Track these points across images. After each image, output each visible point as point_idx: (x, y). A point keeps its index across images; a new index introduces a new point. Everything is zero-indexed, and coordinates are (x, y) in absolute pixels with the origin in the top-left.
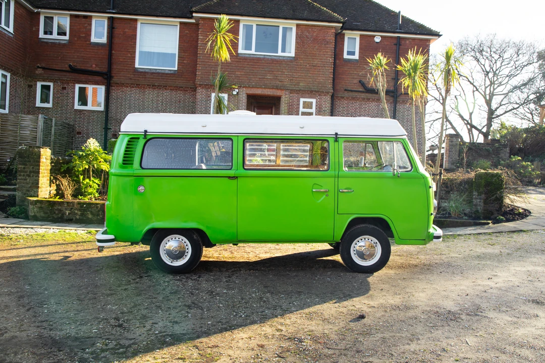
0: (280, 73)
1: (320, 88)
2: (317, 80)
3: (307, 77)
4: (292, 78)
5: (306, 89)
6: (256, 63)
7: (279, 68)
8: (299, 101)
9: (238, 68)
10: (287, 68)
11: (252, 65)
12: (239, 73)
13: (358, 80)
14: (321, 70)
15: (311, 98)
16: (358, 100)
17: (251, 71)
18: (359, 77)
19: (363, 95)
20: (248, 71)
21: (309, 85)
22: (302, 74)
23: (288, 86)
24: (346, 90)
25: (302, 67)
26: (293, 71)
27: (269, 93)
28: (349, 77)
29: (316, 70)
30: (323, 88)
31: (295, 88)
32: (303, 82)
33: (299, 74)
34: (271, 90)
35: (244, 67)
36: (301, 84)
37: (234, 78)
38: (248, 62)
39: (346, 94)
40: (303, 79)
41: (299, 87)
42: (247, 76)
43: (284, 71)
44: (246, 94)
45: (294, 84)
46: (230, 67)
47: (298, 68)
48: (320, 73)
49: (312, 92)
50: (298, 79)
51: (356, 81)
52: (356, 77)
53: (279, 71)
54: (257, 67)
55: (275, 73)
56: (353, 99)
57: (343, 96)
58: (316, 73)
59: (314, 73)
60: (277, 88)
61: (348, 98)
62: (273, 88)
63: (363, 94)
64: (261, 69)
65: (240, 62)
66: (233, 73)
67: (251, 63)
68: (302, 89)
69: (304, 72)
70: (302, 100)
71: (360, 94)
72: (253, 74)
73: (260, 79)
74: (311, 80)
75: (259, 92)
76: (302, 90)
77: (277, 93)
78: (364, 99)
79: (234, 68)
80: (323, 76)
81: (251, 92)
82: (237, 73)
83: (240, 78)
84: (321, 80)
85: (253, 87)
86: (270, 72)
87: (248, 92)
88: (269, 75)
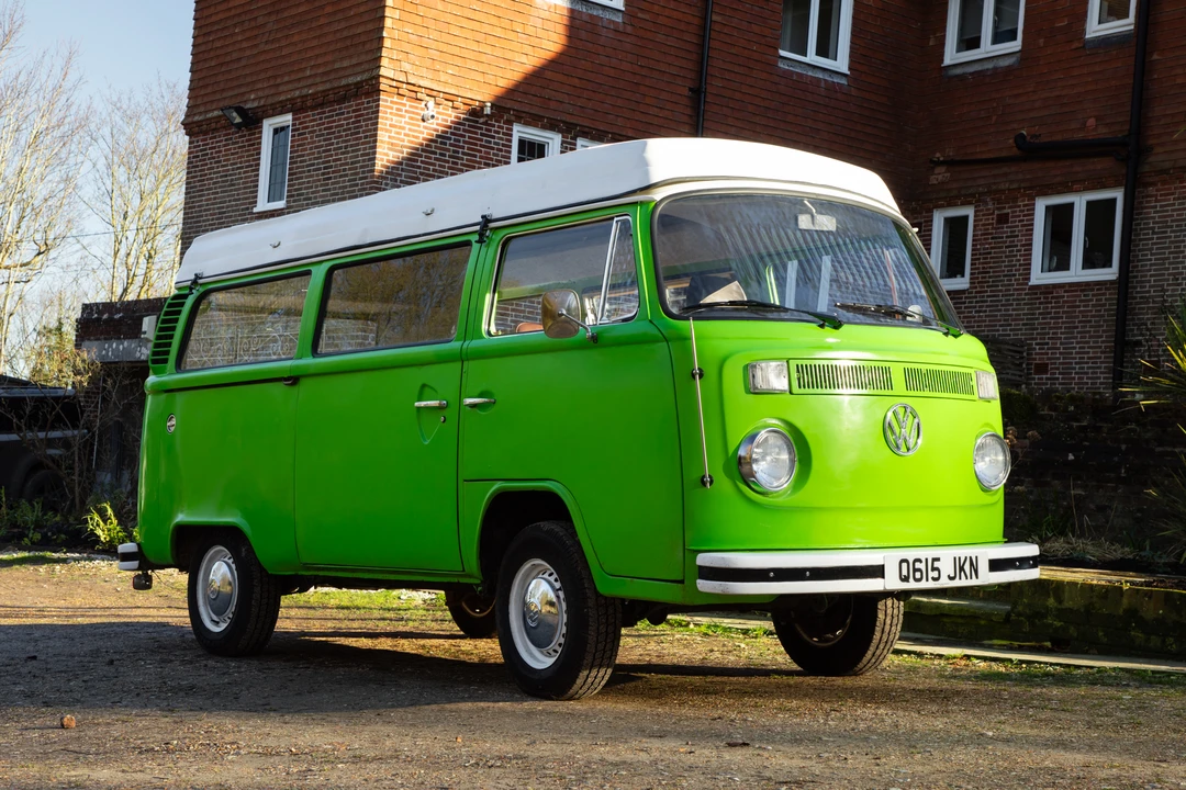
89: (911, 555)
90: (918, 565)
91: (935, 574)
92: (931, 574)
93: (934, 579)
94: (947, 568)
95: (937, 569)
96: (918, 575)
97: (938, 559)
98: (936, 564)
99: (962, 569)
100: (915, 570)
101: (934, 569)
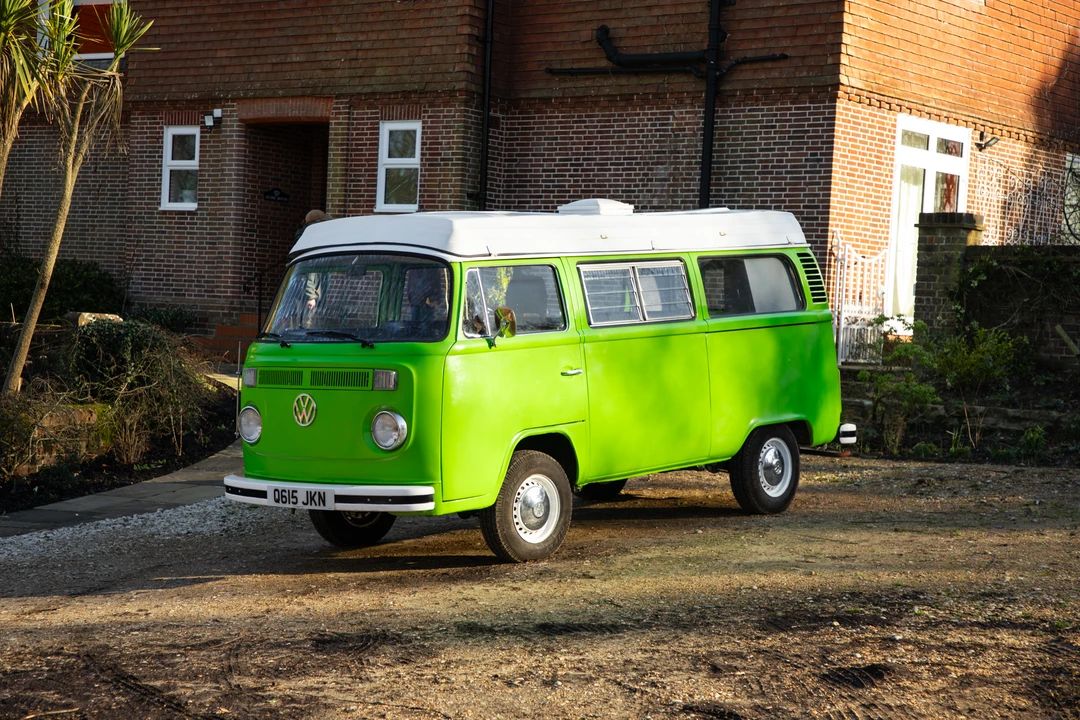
0: (323, 39)
1: (427, 78)
2: (424, 52)
3: (397, 43)
4: (353, 54)
5: (391, 89)
6: (265, 12)
7: (321, 21)
8: (375, 131)
9: (222, 36)
10: (342, 19)
11: (254, 22)
12: (224, 54)
13: (595, 26)
14: (435, 13)
15: (409, 116)
16: (596, 103)
17: (253, 44)
18: (600, 15)
19: (610, 85)
20: (245, 44)
21: (401, 71)
22: (383, 36)
23: (342, 81)
24: (552, 72)
25: (380, 9)
26: (358, 27)
27: (296, 113)
28: (565, 18)
29: (421, 15)
30: (438, 78)
31: (359, 89)
32: (386, 63)
33: (374, 36)
34: (299, 103)
35: (237, 32)
36: (379, 72)
37: (211, 71)
38: (246, 13)
39: (556, 88)
40: (382, 54)
41: (373, 81)
42: (244, 60)
43: (335, 30)
44: (241, 120)
45: (360, 72)
46: (204, 38)
47: (373, 14)
48: (431, 23)
49: (406, 94)
50: (370, 54)
51: (587, 32)
52: (587, 16)
53: (321, 34)
54: (266, 26)
55: (311, 40)
56: (580, 101)
57: (545, 94)
58: (421, 24)
59: (416, 25)
60: (316, 93)
61: (562, 103)
62: (303, 96)
63: (612, 81)
64: (277, 33)
65: (227, 15)
66: (211, 54)
67: (251, 17)
68: (380, 88)
69: (388, 26)
70: (386, 128)
71: (599, 81)
72: (258, 52)
73: (276, 68)
74: (405, 52)
75: (269, 110)
76: (380, 94)
77: (316, 109)
78: (611, 99)
79: (213, 37)
80: (438, 32)
81: (251, 115)
82: (219, 54)
83: (229, 70)
84: (435, 50)
85: (254, 98)
86: (301, 41)
87: (244, 116)
88: (295, 49)
89: (281, 485)
90: (284, 494)
91: (294, 500)
92: (292, 500)
93: (293, 503)
94: (302, 497)
95: (296, 497)
96: (284, 499)
97: (296, 492)
98: (295, 494)
99: (312, 499)
100: (283, 496)
101: (293, 497)
